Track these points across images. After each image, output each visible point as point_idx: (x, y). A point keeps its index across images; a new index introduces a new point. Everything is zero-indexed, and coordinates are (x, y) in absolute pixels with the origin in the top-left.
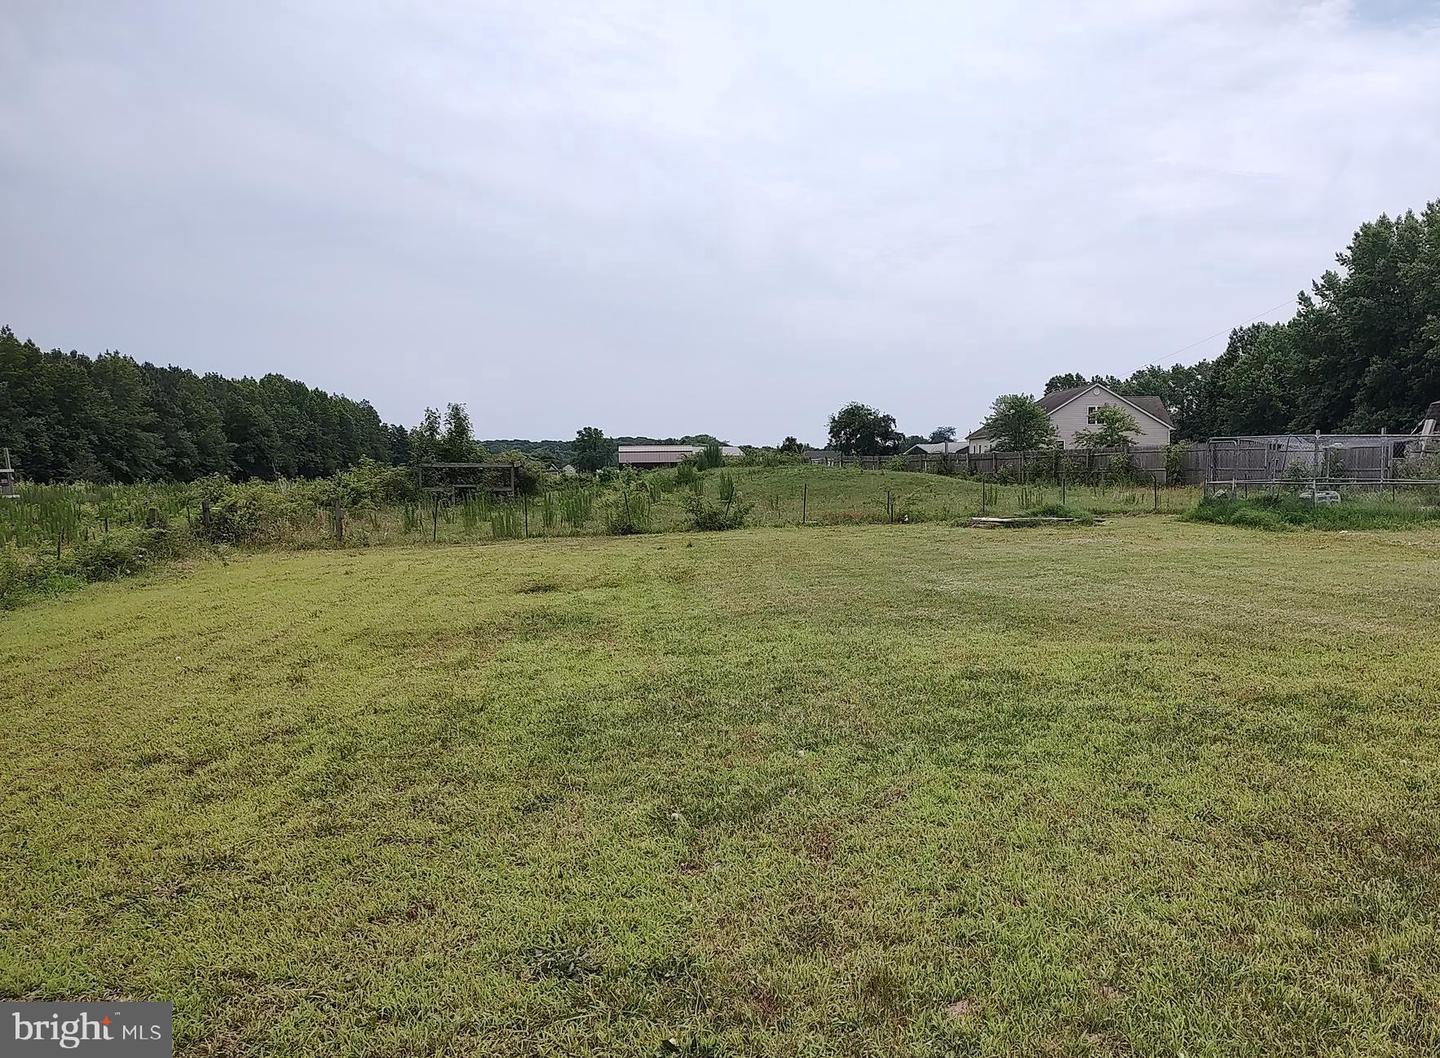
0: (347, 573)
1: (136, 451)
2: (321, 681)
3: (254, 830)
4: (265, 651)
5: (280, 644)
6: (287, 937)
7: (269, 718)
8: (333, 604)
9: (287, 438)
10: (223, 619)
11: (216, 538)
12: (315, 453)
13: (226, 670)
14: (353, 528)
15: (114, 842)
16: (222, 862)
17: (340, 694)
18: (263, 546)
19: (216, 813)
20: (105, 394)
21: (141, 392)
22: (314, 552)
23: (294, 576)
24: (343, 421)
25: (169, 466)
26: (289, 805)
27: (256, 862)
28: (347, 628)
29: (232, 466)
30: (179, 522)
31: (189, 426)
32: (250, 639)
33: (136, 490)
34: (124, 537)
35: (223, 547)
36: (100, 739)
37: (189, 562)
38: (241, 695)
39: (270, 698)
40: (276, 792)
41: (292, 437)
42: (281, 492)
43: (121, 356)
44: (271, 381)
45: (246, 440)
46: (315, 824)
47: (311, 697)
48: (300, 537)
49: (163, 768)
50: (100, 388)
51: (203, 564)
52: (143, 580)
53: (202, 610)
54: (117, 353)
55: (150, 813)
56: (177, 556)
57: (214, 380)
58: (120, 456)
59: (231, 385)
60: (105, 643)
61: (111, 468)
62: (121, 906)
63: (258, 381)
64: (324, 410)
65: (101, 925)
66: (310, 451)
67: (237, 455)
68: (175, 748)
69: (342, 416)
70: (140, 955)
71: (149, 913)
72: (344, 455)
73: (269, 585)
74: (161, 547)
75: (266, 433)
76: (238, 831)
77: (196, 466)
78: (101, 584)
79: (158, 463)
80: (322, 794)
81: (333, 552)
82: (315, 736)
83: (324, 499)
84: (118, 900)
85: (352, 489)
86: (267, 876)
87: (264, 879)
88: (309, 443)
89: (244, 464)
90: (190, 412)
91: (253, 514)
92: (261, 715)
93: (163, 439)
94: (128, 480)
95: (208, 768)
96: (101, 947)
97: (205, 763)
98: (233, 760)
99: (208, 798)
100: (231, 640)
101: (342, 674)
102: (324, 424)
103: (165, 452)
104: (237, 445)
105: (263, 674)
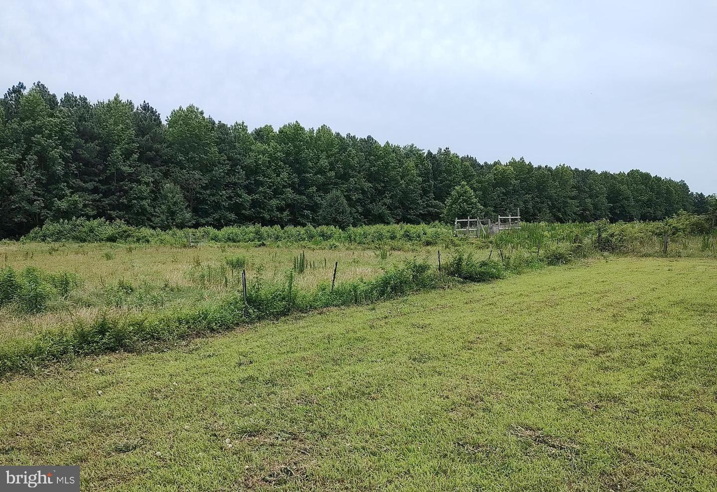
0: (669, 270)
1: (566, 209)
2: (659, 323)
3: (629, 388)
4: (628, 304)
5: (636, 302)
6: (650, 442)
7: (633, 337)
8: (663, 285)
9: (637, 201)
10: (607, 287)
11: (603, 249)
12: (651, 208)
13: (611, 311)
14: (672, 246)
15: (567, 378)
16: (616, 399)
17: (670, 331)
18: (625, 254)
19: (610, 377)
20: (557, 183)
21: (572, 182)
22: (651, 258)
23: (641, 270)
24: (668, 191)
25: (579, 215)
26: (646, 380)
27: (631, 403)
28: (671, 298)
29: (608, 215)
30: (587, 241)
31: (591, 197)
32: (619, 298)
33: (566, 226)
34: (564, 247)
35: (606, 254)
36: (558, 334)
37: (590, 260)
38: (619, 323)
39: (633, 327)
40: (639, 373)
41: (640, 200)
42: (636, 228)
43: (565, 166)
44: (632, 173)
45: (617, 202)
46: (660, 393)
47: (654, 330)
48: (644, 250)
49: (585, 351)
50: (555, 181)
51: (597, 261)
52: (570, 266)
53: (597, 282)
54: (564, 165)
55: (581, 369)
56: (585, 256)
57: (605, 175)
58: (559, 211)
59: (613, 177)
60: (556, 293)
61: (555, 216)
62: (571, 406)
63: (626, 174)
64: (659, 187)
65: (564, 412)
66: (648, 207)
67: (611, 210)
68: (589, 343)
69: (668, 188)
70: (582, 429)
71: (584, 412)
72: (666, 209)
73: (628, 273)
74: (579, 252)
75: (627, 199)
76: (621, 387)
77: (591, 215)
78: (553, 267)
79: (575, 213)
80: (663, 379)
81: (661, 259)
82: (658, 350)
83: (658, 232)
84: (571, 403)
85: (673, 227)
86: (637, 411)
87: (636, 412)
88: (649, 203)
89: (614, 214)
90: (593, 189)
91: (622, 238)
92: (629, 335)
93: (579, 203)
94: (562, 221)
95: (605, 355)
96: (565, 421)
97: (604, 352)
98: (616, 354)
99: (606, 368)
100: (612, 298)
101: (671, 321)
102: (658, 193)
103: (578, 209)
104: (612, 205)
105: (628, 315)
